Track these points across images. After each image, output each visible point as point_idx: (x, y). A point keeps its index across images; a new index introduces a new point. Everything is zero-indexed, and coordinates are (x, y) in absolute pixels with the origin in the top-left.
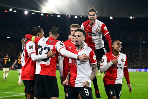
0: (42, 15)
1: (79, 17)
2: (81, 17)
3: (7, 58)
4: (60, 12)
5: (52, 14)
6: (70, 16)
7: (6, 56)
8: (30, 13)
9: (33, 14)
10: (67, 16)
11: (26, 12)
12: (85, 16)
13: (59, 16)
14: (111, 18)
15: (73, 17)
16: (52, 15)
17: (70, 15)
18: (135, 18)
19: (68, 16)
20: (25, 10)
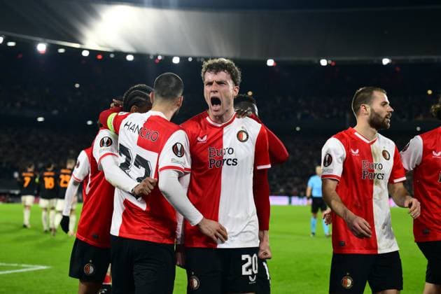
0: (85, 53)
1: (184, 59)
2: (190, 59)
3: (31, 172)
4: (132, 45)
5: (111, 53)
6: (160, 58)
7: (30, 167)
8: (52, 49)
9: (61, 51)
10: (151, 57)
11: (42, 47)
12: (200, 58)
13: (130, 58)
14: (270, 63)
15: (168, 59)
16: (112, 56)
17: (161, 55)
18: (333, 64)
19: (156, 57)
20: (39, 42)
